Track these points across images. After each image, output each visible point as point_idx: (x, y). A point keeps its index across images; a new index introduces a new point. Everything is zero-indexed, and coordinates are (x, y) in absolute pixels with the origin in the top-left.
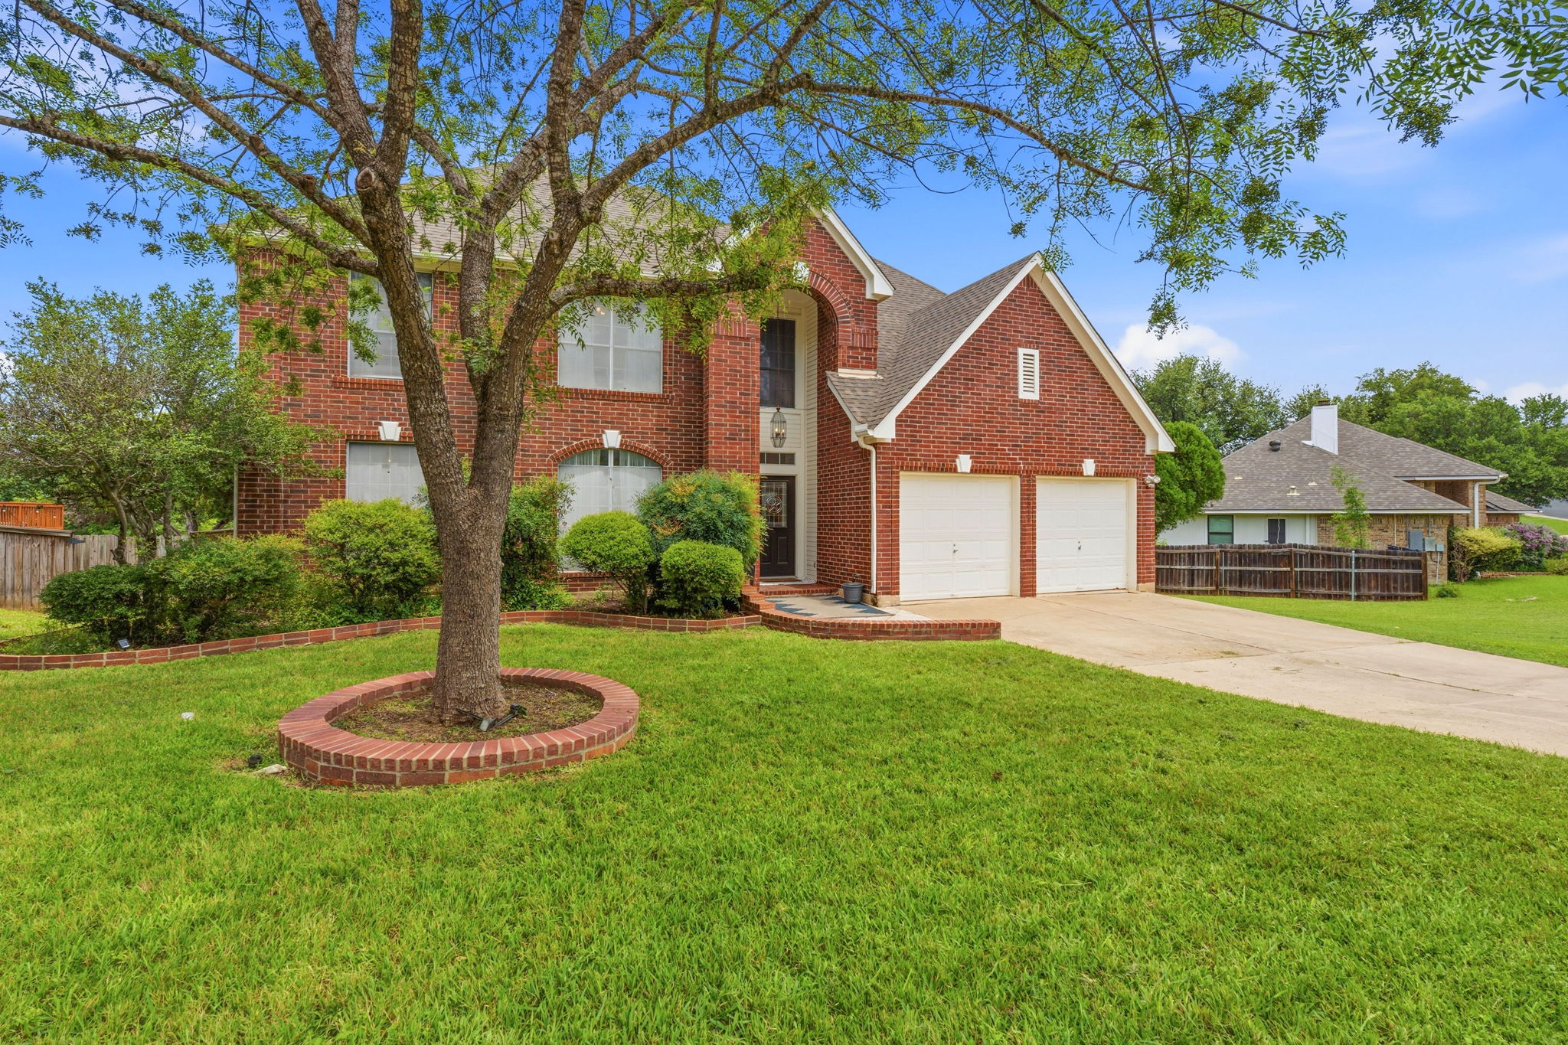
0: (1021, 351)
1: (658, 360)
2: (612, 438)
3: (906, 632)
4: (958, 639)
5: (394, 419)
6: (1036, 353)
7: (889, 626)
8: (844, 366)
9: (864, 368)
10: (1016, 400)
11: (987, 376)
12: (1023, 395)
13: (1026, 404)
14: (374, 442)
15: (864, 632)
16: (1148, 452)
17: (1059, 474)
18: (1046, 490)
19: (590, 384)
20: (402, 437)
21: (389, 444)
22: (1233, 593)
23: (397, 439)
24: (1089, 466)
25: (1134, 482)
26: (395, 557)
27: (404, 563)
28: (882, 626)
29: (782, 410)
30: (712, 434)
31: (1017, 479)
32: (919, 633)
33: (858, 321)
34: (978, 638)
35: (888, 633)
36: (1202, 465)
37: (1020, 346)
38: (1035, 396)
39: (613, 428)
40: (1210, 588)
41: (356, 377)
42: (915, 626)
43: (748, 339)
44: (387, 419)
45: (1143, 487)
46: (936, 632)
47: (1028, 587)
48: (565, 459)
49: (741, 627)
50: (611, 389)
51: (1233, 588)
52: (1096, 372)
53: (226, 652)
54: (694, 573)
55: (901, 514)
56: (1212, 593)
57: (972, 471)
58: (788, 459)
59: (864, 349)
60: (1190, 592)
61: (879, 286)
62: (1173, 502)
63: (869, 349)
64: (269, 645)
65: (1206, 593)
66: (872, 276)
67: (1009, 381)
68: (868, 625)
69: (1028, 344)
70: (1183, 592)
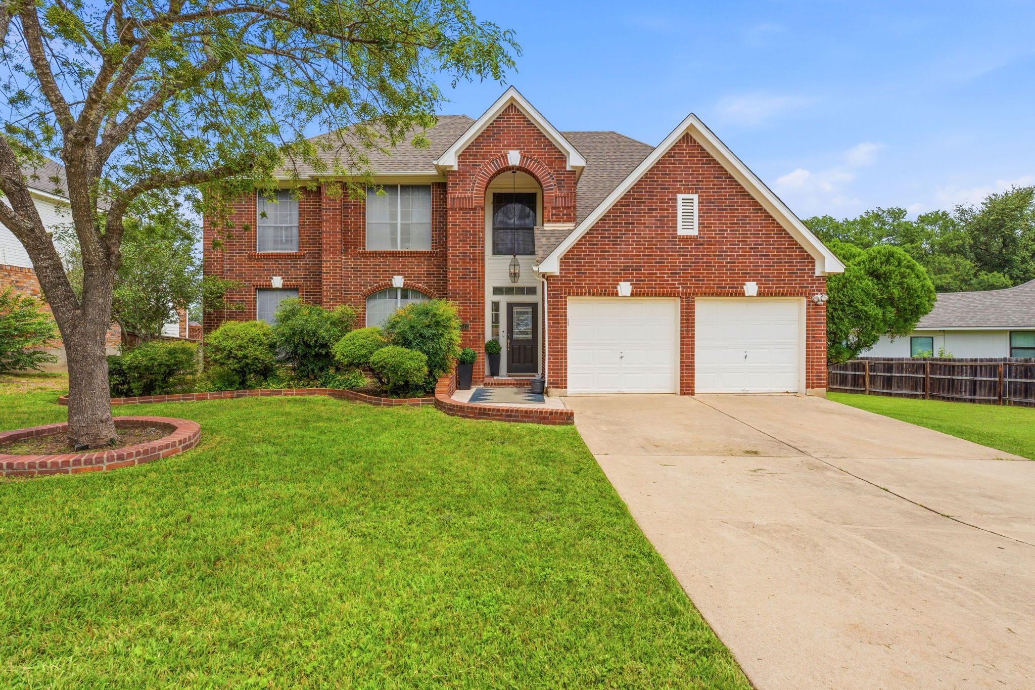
0: (680, 197)
1: (429, 228)
2: (398, 281)
3: (501, 415)
4: (539, 423)
5: (279, 275)
6: (695, 197)
7: (489, 410)
8: (549, 221)
9: (564, 221)
10: (675, 236)
11: (647, 220)
12: (681, 232)
13: (685, 239)
14: (269, 289)
15: (474, 413)
16: (818, 273)
17: (719, 295)
18: (704, 308)
19: (388, 248)
20: (283, 285)
21: (277, 289)
22: (1016, 404)
23: (281, 287)
24: (751, 288)
25: (804, 300)
26: (240, 354)
27: (245, 357)
28: (485, 409)
29: (517, 257)
30: (450, 275)
31: (679, 300)
32: (510, 416)
33: (560, 187)
34: (554, 424)
35: (489, 415)
36: (901, 284)
37: (679, 193)
38: (694, 232)
39: (399, 274)
40: (992, 398)
41: (262, 252)
42: (507, 411)
43: (475, 209)
44: (276, 275)
45: (813, 306)
46: (523, 417)
47: (687, 387)
48: (371, 295)
49: (418, 405)
50: (399, 249)
51: (1018, 399)
52: (758, 207)
53: (150, 402)
54: (383, 367)
55: (568, 328)
56: (995, 402)
57: (632, 295)
58: (532, 291)
59: (564, 208)
60: (973, 401)
61: (575, 160)
62: (868, 318)
63: (569, 208)
64: (174, 400)
65: (988, 402)
66: (568, 153)
67: (668, 221)
68: (476, 408)
69: (688, 190)
70: (965, 400)
